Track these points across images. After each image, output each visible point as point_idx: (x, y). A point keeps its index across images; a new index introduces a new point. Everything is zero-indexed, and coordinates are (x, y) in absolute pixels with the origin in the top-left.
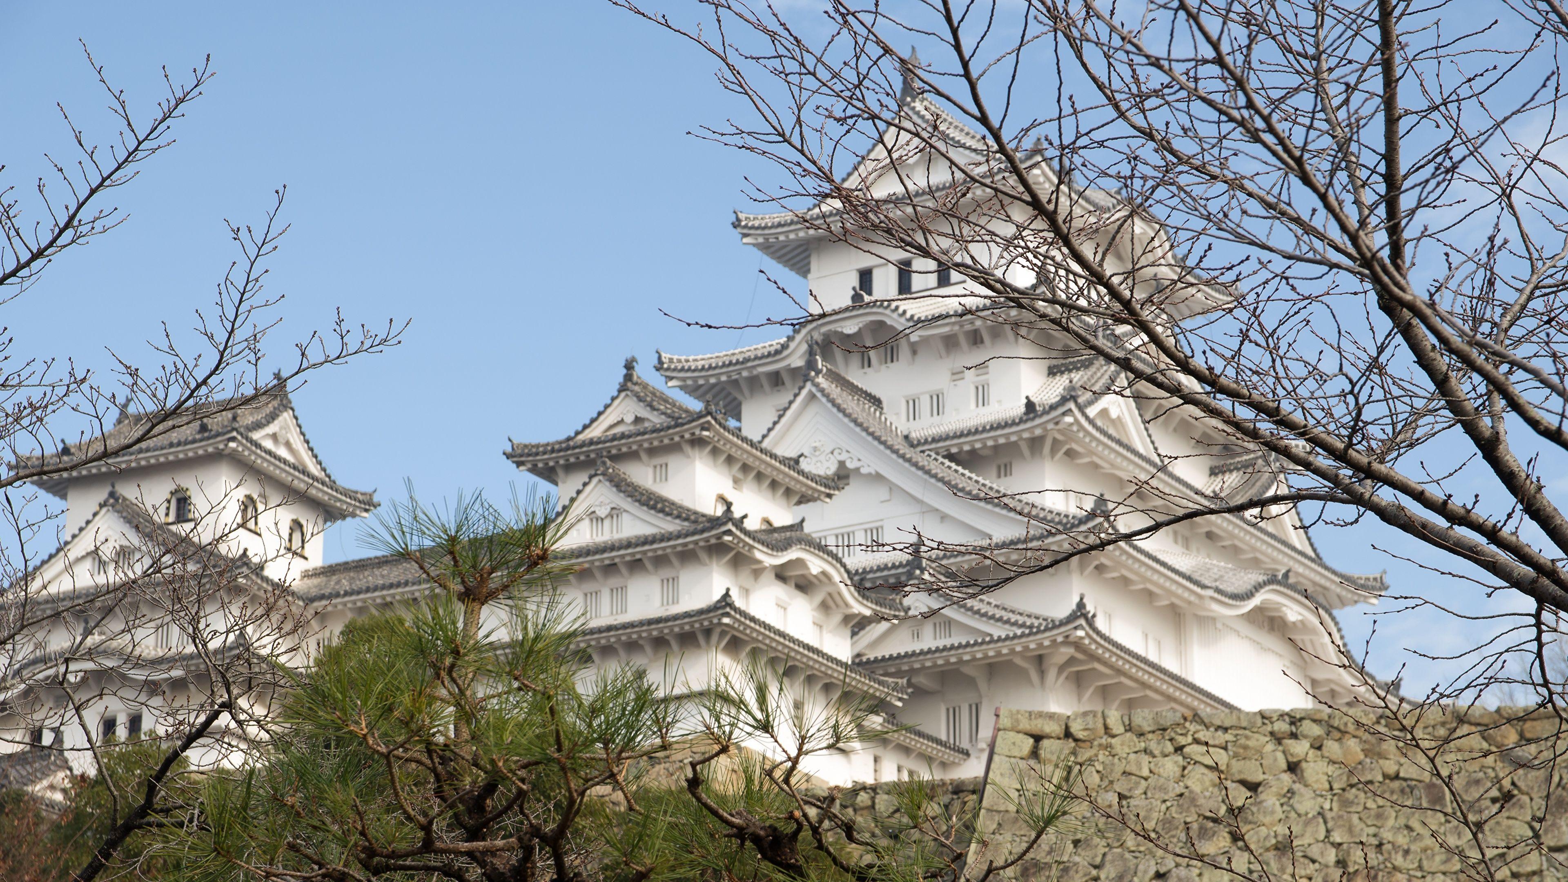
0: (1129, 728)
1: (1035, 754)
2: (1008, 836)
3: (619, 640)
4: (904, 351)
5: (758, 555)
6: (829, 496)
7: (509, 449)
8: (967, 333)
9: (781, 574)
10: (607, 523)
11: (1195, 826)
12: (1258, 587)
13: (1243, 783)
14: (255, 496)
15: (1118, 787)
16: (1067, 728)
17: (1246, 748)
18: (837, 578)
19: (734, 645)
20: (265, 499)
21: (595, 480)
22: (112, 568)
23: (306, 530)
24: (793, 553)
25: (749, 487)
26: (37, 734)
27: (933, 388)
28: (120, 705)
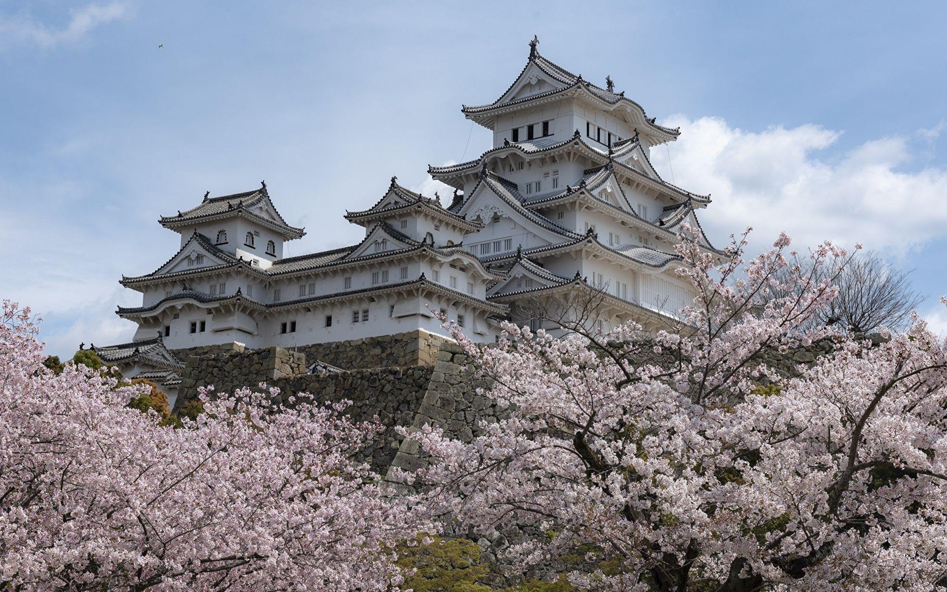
1: (452, 360)
3: (383, 293)
4: (526, 166)
5: (438, 258)
6: (478, 231)
7: (346, 214)
8: (550, 158)
9: (453, 265)
10: (382, 245)
12: (667, 261)
14: (253, 233)
18: (476, 265)
19: (429, 295)
20: (257, 234)
21: (377, 228)
22: (195, 263)
23: (275, 245)
24: (455, 257)
25: (442, 228)
26: (168, 329)
27: (537, 180)
28: (197, 318)
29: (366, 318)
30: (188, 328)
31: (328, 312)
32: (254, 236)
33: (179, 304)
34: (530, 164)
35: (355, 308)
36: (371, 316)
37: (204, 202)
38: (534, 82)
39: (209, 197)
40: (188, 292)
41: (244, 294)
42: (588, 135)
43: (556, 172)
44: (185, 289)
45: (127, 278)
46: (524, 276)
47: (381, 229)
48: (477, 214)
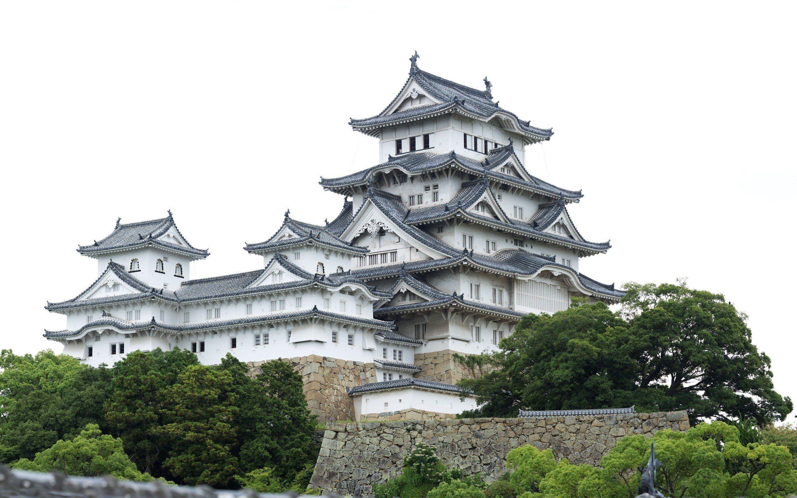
0: (364, 429)
1: (336, 437)
2: (326, 464)
3: (281, 321)
4: (408, 180)
5: (329, 289)
7: (245, 246)
8: (430, 173)
9: (343, 293)
10: (278, 277)
11: (382, 460)
12: (539, 268)
13: (397, 445)
14: (162, 259)
15: (360, 447)
16: (346, 429)
17: (399, 434)
20: (166, 259)
21: (273, 261)
22: (112, 290)
23: (182, 267)
24: (344, 286)
25: (332, 257)
26: (90, 350)
27: (419, 192)
28: (117, 341)
29: (266, 342)
30: (109, 349)
31: (233, 335)
32: (164, 262)
33: (100, 330)
34: (412, 178)
35: (257, 332)
36: (270, 338)
37: (117, 228)
38: (414, 96)
39: (121, 223)
40: (107, 319)
41: (158, 321)
42: (465, 146)
43: (436, 187)
44: (104, 315)
45: (52, 304)
46: (408, 292)
47: (277, 262)
48: (365, 228)
